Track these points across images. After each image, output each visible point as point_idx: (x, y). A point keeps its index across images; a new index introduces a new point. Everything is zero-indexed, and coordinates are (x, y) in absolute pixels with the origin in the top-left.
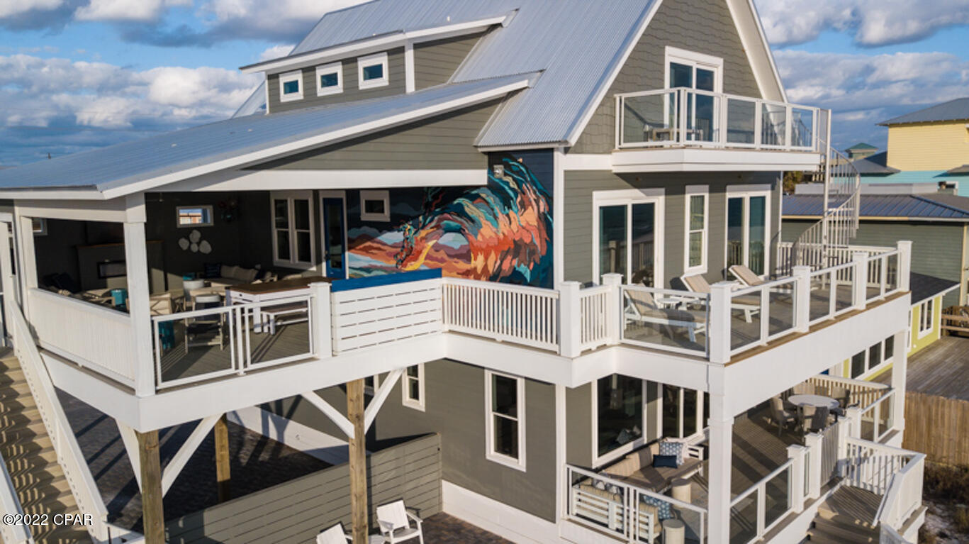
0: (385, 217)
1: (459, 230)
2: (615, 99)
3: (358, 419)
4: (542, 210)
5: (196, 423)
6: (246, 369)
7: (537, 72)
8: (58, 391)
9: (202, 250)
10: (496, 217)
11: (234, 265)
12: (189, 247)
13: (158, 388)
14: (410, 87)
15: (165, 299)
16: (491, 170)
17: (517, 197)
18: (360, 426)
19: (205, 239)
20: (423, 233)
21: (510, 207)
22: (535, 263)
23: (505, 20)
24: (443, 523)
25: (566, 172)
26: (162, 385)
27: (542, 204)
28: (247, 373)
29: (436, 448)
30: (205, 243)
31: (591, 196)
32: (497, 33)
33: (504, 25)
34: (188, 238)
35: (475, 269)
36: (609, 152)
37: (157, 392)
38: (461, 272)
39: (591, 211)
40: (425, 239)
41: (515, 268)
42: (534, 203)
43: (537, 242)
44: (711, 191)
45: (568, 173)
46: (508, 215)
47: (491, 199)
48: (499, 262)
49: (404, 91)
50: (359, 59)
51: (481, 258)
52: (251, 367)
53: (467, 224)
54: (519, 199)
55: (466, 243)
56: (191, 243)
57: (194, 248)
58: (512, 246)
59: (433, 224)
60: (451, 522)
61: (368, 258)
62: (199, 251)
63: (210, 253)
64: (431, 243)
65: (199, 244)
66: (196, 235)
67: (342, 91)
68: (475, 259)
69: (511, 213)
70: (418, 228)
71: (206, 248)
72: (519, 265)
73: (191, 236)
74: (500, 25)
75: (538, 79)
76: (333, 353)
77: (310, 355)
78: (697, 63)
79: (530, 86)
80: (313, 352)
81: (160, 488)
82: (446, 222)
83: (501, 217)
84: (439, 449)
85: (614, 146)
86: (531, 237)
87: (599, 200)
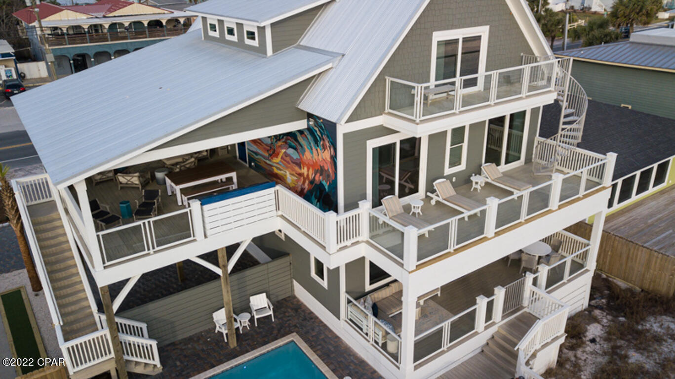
1: (296, 149)
2: (385, 80)
3: (225, 267)
4: (332, 154)
5: (127, 280)
6: (154, 250)
10: (312, 149)
13: (105, 265)
14: (270, 52)
15: (136, 176)
16: (308, 121)
17: (321, 141)
18: (225, 270)
20: (279, 143)
21: (318, 146)
22: (330, 183)
24: (291, 303)
25: (344, 133)
26: (107, 264)
27: (332, 150)
28: (155, 252)
29: (289, 263)
31: (365, 143)
35: (303, 174)
36: (382, 115)
37: (105, 267)
38: (298, 173)
39: (365, 152)
41: (321, 182)
42: (328, 148)
43: (330, 170)
45: (346, 135)
46: (317, 150)
47: (309, 137)
48: (314, 175)
49: (267, 53)
51: (306, 169)
52: (157, 249)
53: (299, 147)
54: (322, 143)
55: (299, 158)
58: (320, 169)
59: (284, 140)
60: (295, 303)
61: (255, 147)
64: (283, 151)
67: (237, 41)
68: (303, 169)
69: (318, 149)
70: (277, 139)
72: (323, 181)
74: (334, 0)
75: (340, 61)
76: (206, 236)
77: (192, 238)
78: (463, 35)
79: (334, 66)
80: (194, 236)
81: (112, 310)
82: (289, 141)
83: (314, 150)
84: (291, 263)
85: (384, 110)
86: (328, 167)
87: (373, 144)
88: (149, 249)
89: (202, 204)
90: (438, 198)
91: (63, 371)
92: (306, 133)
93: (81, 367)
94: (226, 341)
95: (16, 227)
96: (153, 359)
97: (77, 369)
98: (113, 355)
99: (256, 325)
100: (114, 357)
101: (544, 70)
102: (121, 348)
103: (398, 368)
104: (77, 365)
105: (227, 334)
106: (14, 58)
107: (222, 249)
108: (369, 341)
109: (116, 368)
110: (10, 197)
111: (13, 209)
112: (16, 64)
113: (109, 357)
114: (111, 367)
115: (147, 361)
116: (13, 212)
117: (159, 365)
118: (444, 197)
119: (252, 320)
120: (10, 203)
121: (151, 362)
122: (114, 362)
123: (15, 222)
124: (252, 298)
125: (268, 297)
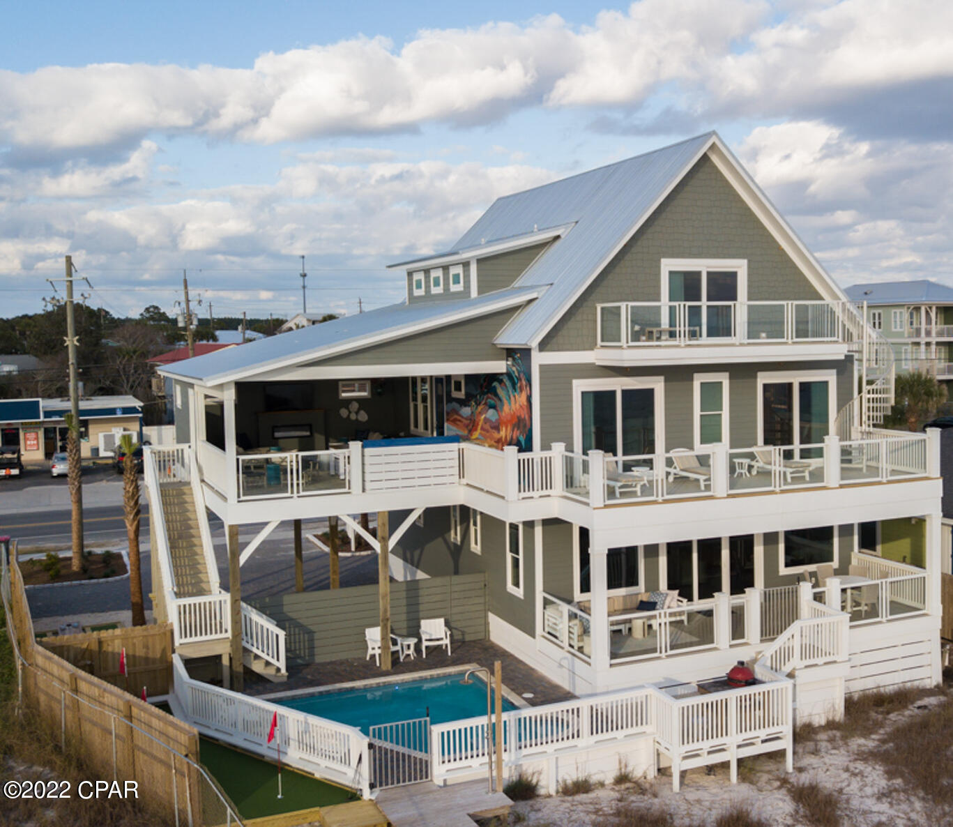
0: (461, 395)
1: (495, 407)
2: (596, 308)
3: (384, 541)
4: (528, 393)
6: (299, 494)
7: (547, 285)
8: (207, 508)
9: (360, 418)
10: (510, 399)
11: (376, 432)
12: (349, 416)
13: (240, 499)
14: (474, 293)
17: (518, 382)
18: (384, 545)
19: (362, 409)
20: (480, 408)
21: (516, 391)
22: (526, 435)
23: (563, 233)
25: (541, 366)
26: (243, 498)
27: (528, 388)
28: (300, 497)
29: (483, 584)
30: (362, 412)
31: (571, 384)
32: (558, 243)
33: (563, 236)
34: (347, 408)
35: (501, 438)
36: (592, 349)
37: (239, 502)
39: (571, 395)
40: (480, 413)
41: (518, 439)
42: (524, 388)
43: (526, 418)
44: (731, 378)
45: (543, 368)
46: (514, 397)
47: (508, 383)
48: (511, 434)
49: (470, 296)
50: (451, 267)
51: (504, 429)
52: (302, 492)
53: (498, 402)
54: (519, 385)
55: (498, 417)
56: (350, 412)
57: (353, 417)
58: (517, 420)
59: (484, 401)
61: (455, 428)
62: (357, 420)
63: (367, 422)
64: (483, 417)
65: (357, 413)
66: (355, 406)
67: (442, 291)
68: (502, 430)
69: (516, 394)
70: (478, 404)
71: (363, 417)
72: (520, 436)
73: (350, 406)
74: (558, 237)
75: (547, 291)
76: (364, 490)
77: (346, 490)
78: (708, 267)
79: (540, 296)
80: (349, 488)
81: (238, 560)
82: (489, 400)
83: (512, 398)
84: (485, 585)
85: (596, 344)
86: (524, 414)
87: (580, 386)
88: (292, 493)
89: (363, 447)
90: (675, 471)
91: (169, 634)
92: (506, 380)
93: (189, 640)
94: (378, 664)
95: (131, 525)
96: (278, 660)
97: (184, 641)
98: (229, 635)
99: (424, 656)
100: (231, 637)
101: (851, 330)
102: (240, 627)
103: (589, 664)
104: (186, 636)
105: (380, 655)
106: (140, 415)
107: (384, 512)
108: (562, 648)
109: (230, 654)
110: (132, 481)
111: (133, 499)
112: (141, 426)
113: (224, 635)
114: (224, 650)
115: (269, 659)
116: (132, 503)
117: (283, 671)
118: (682, 468)
119: (418, 648)
120: (131, 490)
121: (274, 661)
122: (229, 644)
123: (132, 517)
124: (423, 622)
125: (447, 624)
